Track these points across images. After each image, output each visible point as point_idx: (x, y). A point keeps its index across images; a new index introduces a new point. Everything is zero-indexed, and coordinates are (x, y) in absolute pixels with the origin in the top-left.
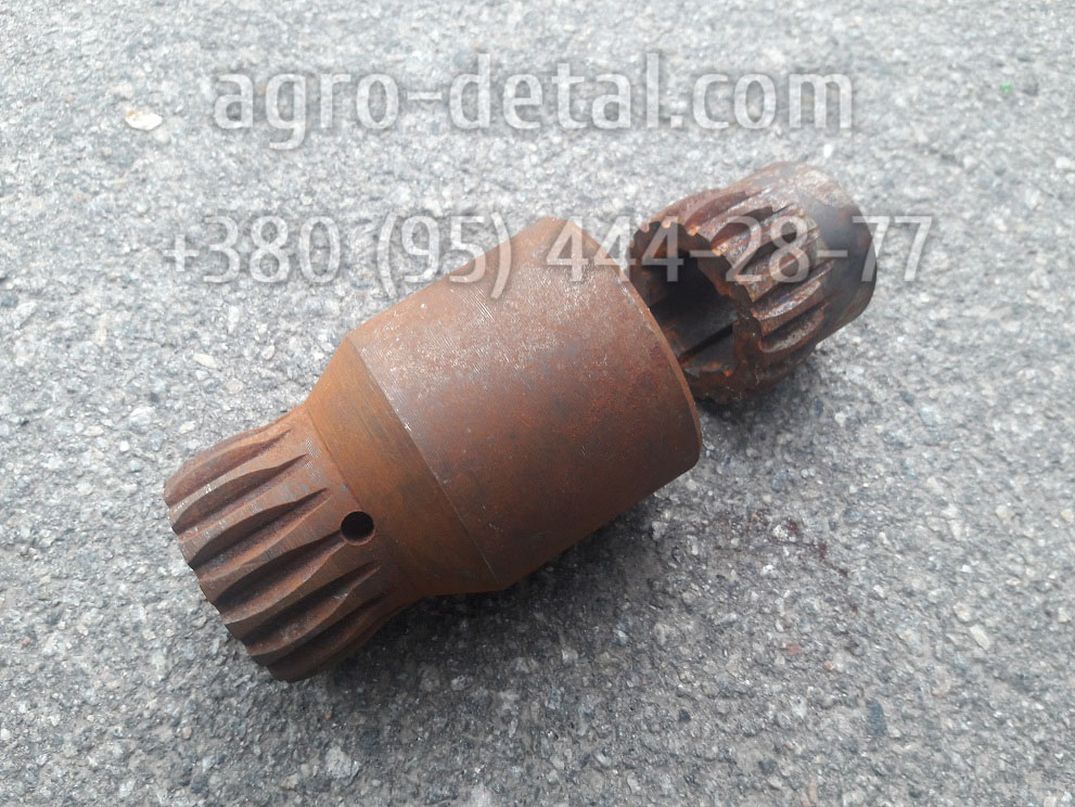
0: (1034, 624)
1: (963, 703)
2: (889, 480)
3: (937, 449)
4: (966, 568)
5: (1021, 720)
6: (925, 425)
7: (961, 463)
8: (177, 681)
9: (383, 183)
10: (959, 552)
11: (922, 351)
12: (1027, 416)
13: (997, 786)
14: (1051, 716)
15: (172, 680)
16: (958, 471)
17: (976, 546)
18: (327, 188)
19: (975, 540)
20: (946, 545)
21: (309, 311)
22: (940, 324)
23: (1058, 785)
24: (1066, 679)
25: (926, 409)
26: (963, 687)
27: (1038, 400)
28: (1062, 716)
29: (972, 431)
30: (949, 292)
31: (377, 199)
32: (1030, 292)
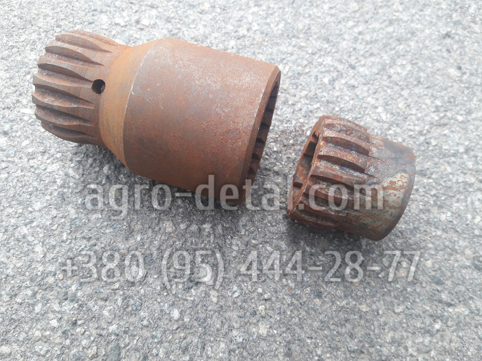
0: (423, 148)
2: (351, 102)
3: (369, 85)
4: (391, 132)
5: (425, 187)
6: (362, 76)
7: (380, 89)
8: (50, 256)
9: (93, 15)
10: (386, 126)
11: (354, 46)
12: (403, 65)
13: (420, 216)
14: (436, 183)
15: (48, 256)
16: (380, 92)
17: (394, 122)
18: (67, 23)
19: (393, 119)
20: (381, 124)
22: (360, 33)
23: (444, 210)
24: (439, 167)
25: (361, 69)
27: (407, 58)
28: (441, 182)
29: (382, 75)
30: (361, 19)
31: (92, 23)
32: (395, 13)
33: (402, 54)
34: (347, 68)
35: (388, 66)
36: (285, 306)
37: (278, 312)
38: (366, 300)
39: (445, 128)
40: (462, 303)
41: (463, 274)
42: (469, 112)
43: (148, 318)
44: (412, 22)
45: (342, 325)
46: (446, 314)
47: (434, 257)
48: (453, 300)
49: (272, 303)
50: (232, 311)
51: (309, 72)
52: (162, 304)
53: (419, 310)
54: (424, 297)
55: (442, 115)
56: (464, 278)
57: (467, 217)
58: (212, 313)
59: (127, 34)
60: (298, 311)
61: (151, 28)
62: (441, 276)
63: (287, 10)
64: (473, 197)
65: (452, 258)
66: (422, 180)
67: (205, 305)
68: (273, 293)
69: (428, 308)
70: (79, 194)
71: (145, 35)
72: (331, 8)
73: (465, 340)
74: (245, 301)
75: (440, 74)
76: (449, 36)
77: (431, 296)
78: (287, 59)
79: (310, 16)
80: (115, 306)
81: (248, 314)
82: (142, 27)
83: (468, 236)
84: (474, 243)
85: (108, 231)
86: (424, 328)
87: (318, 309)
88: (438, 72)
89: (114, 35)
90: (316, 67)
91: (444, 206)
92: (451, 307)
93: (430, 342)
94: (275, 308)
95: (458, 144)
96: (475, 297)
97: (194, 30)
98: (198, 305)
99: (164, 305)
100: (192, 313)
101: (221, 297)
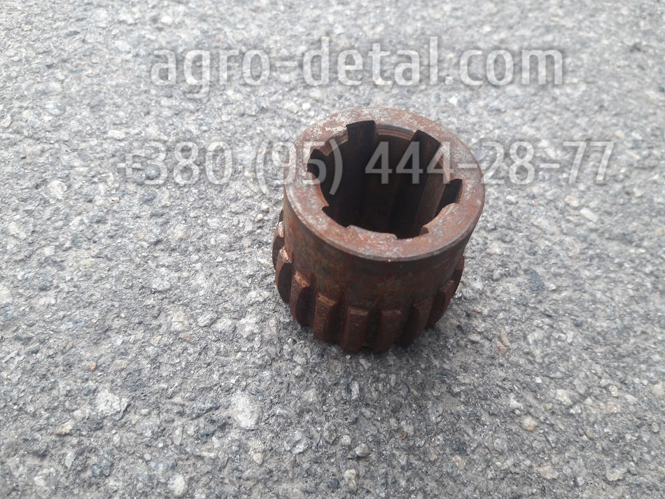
0: (622, 201)
1: (592, 258)
2: (497, 132)
3: (523, 110)
5: (632, 261)
6: (510, 97)
7: (541, 115)
9: (85, 10)
12: (574, 84)
14: (652, 255)
16: (541, 120)
21: (37, 92)
22: (502, 41)
24: (653, 230)
25: (509, 88)
26: (587, 248)
27: (578, 74)
28: (659, 253)
29: (542, 97)
30: (502, 24)
31: (83, 19)
32: (552, 18)
33: (569, 68)
34: (486, 87)
36: (395, 471)
37: (383, 481)
38: (550, 458)
39: (653, 173)
43: (122, 492)
44: (580, 29)
49: (371, 464)
50: (292, 480)
51: (426, 89)
52: (153, 464)
53: (652, 476)
54: (658, 452)
55: (645, 153)
58: (250, 483)
59: (135, 34)
60: (422, 479)
61: (176, 28)
63: (387, 9)
66: (626, 250)
67: (237, 469)
68: (372, 445)
70: (22, 263)
71: (164, 37)
72: (455, 9)
74: (317, 461)
75: (634, 96)
76: (639, 50)
79: (423, 18)
80: (60, 468)
81: (322, 486)
82: (160, 26)
85: (63, 327)
87: (459, 475)
88: (629, 95)
89: (115, 36)
94: (376, 475)
97: (243, 32)
98: (224, 467)
99: (157, 467)
100: (212, 484)
101: (270, 452)
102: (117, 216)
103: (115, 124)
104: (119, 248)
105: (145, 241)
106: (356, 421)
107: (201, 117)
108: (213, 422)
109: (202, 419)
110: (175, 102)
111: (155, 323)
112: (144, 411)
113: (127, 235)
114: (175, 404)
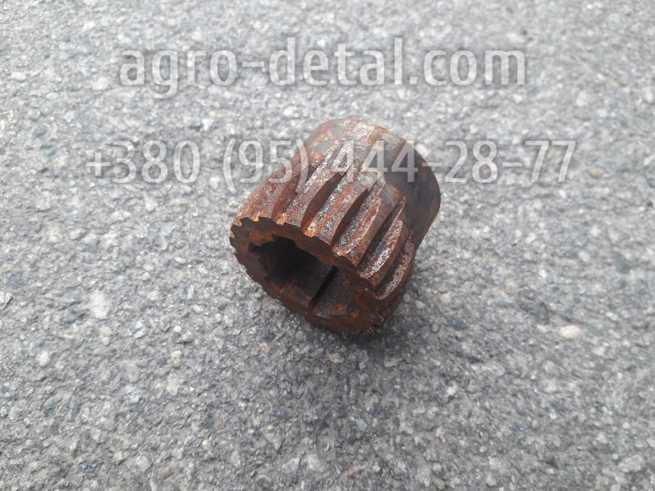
4: (409, 114)
6: (376, 40)
10: (403, 106)
12: (440, 27)
13: (440, 231)
17: (416, 101)
19: (414, 98)
20: (396, 104)
23: (480, 224)
25: (376, 31)
27: (446, 17)
33: (439, 12)
34: (356, 29)
35: (417, 29)
36: (213, 353)
37: (201, 360)
38: (340, 347)
39: (494, 112)
40: (495, 358)
41: (500, 316)
42: (534, 91)
45: (299, 383)
46: (467, 373)
47: (456, 289)
48: (480, 353)
49: (194, 347)
50: (131, 357)
51: (299, 32)
52: (26, 343)
53: (424, 366)
54: (433, 347)
55: (491, 93)
56: (501, 322)
57: (514, 234)
58: (98, 359)
60: (233, 360)
62: (464, 318)
64: (528, 207)
65: (485, 292)
67: (88, 348)
68: (197, 333)
69: (438, 363)
73: (495, 413)
74: (151, 344)
75: (494, 39)
77: (445, 345)
78: (268, 16)
81: (153, 363)
83: (513, 262)
84: (522, 271)
86: (428, 393)
87: (264, 358)
88: (491, 37)
90: (310, 26)
91: (479, 217)
92: (477, 364)
93: (437, 414)
94: (197, 355)
95: (511, 133)
96: (515, 350)
98: (80, 346)
99: (28, 345)
100: (70, 358)
101: (116, 336)
102: (13, 147)
103: (18, 67)
104: (12, 175)
105: (35, 169)
106: (187, 316)
107: (93, 59)
108: (74, 313)
109: (66, 311)
110: (71, 46)
111: (36, 236)
112: (23, 303)
113: (20, 164)
114: (46, 299)
